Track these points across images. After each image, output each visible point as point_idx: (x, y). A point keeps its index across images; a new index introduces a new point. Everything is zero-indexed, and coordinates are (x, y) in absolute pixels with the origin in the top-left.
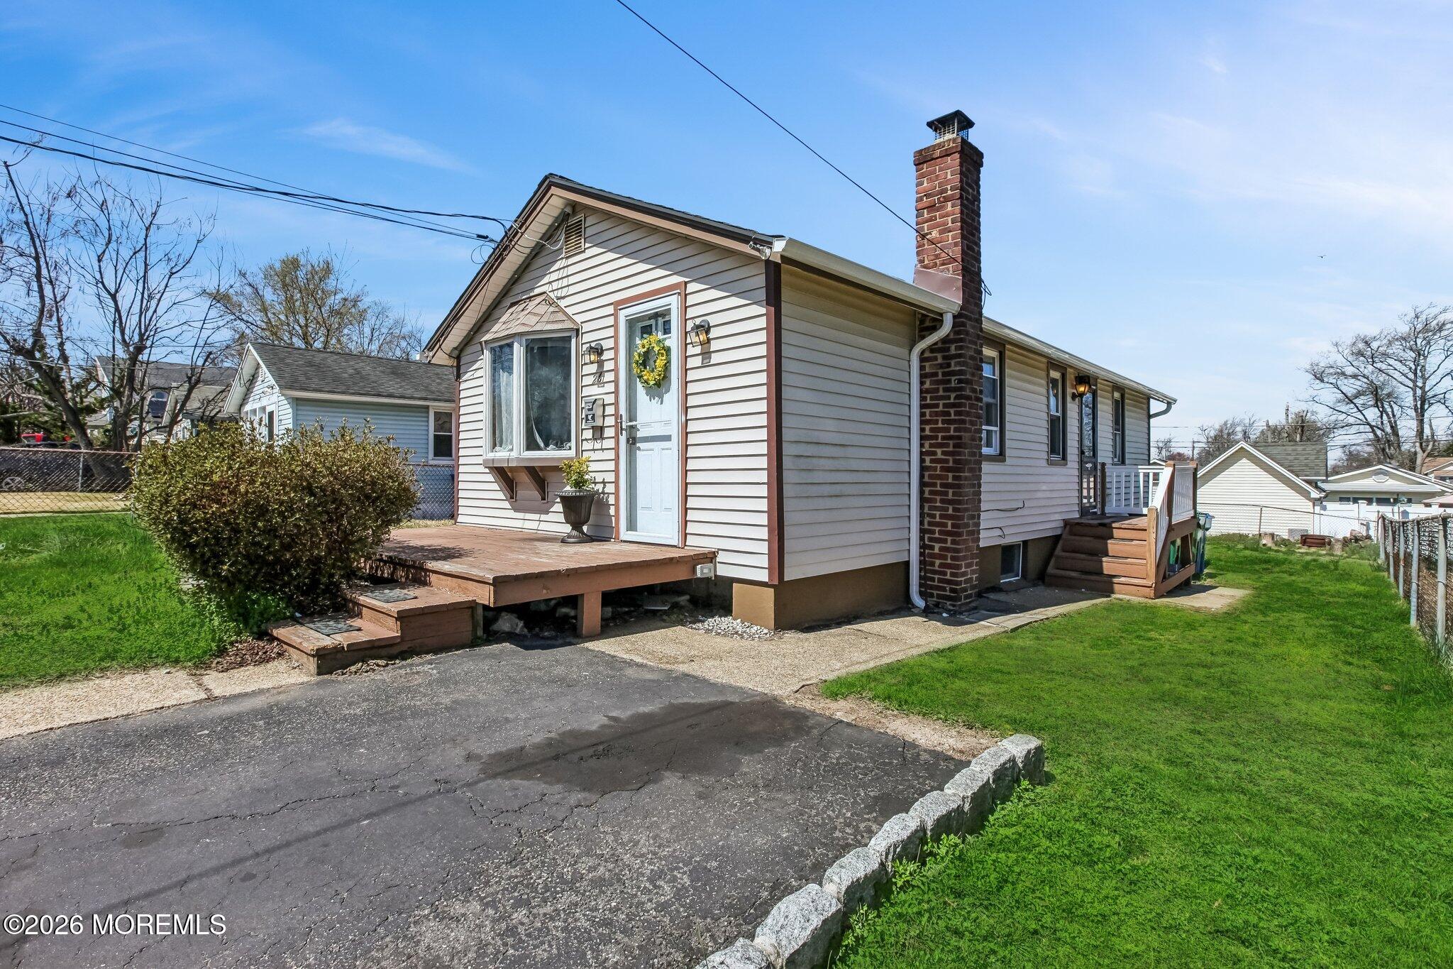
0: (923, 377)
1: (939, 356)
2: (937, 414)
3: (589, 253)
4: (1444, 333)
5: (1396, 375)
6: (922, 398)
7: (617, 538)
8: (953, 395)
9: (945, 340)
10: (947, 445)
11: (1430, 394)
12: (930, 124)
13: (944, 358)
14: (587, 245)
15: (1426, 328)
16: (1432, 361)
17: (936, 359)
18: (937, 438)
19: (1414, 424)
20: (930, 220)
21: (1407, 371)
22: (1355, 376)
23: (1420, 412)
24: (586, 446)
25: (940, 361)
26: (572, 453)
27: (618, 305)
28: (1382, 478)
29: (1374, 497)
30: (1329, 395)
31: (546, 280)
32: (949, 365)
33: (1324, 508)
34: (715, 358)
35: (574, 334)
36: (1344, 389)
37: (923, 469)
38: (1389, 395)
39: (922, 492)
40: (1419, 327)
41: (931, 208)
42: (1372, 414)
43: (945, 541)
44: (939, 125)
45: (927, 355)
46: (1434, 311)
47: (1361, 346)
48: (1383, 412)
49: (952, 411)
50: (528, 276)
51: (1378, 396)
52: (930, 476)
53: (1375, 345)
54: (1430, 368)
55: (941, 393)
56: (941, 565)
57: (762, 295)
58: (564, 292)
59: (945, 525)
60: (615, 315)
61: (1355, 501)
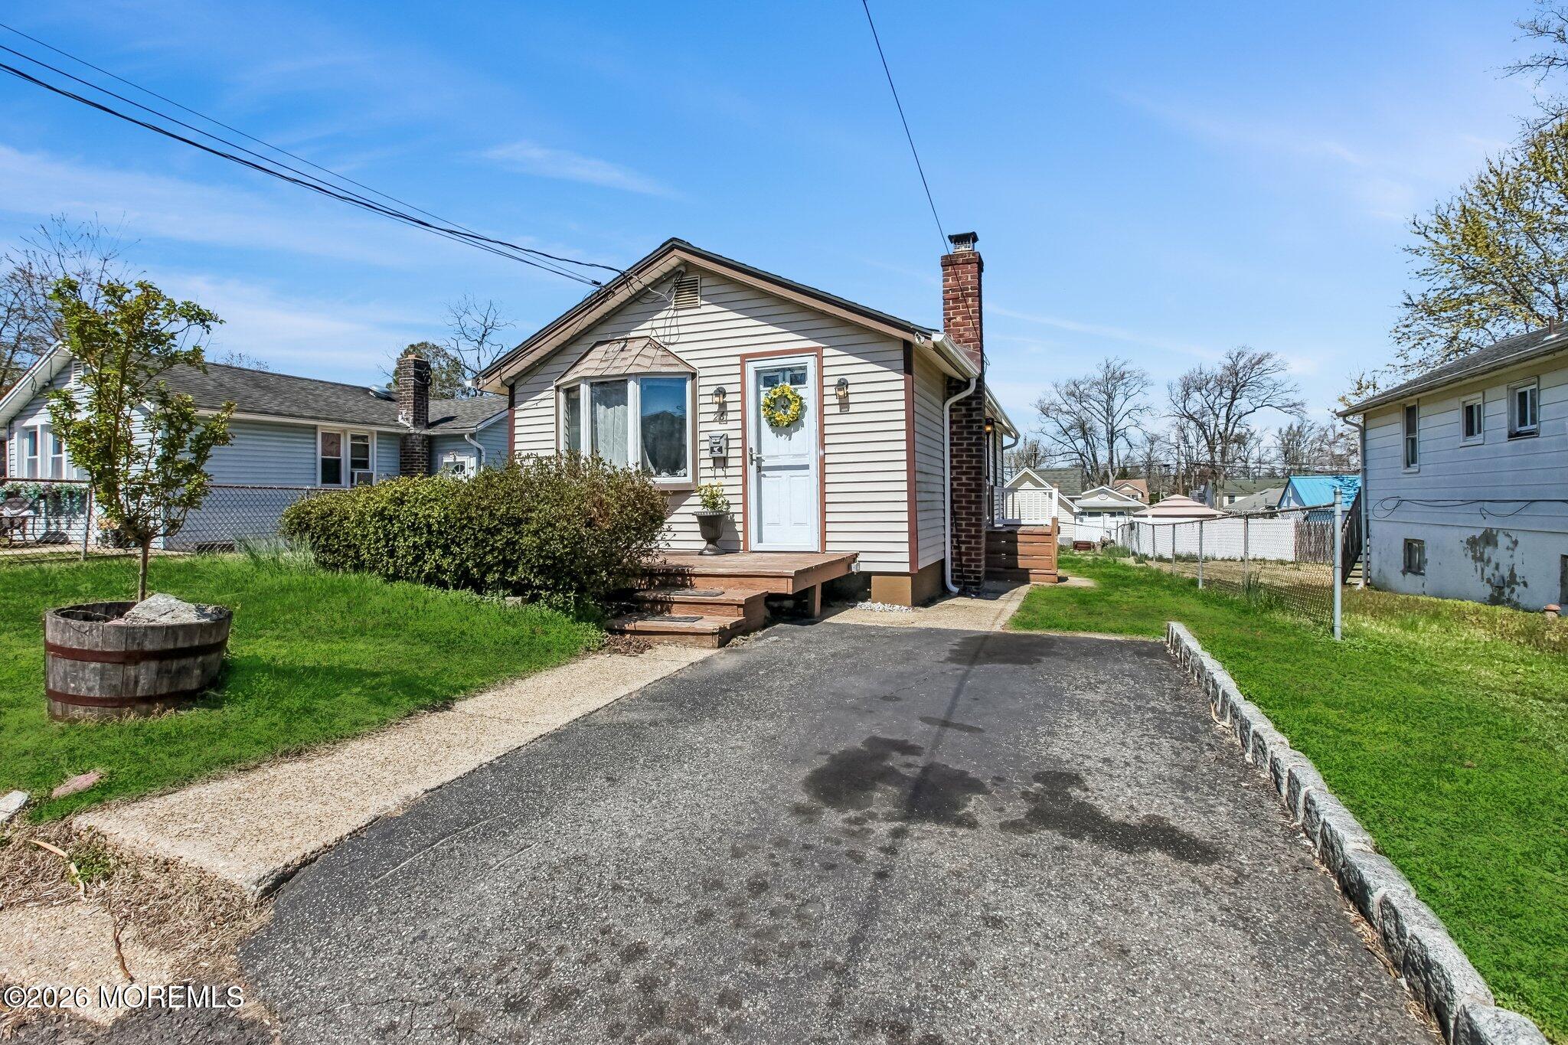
0: (952, 422)
1: (963, 408)
2: (962, 450)
3: (704, 309)
4: (1125, 381)
5: (1095, 412)
6: (951, 439)
7: (746, 549)
8: (974, 437)
9: (968, 398)
10: (970, 473)
11: (1116, 429)
12: (950, 237)
13: (967, 410)
14: (703, 302)
15: (1113, 377)
16: (1117, 403)
17: (961, 410)
18: (962, 467)
19: (1107, 453)
20: (955, 308)
21: (1101, 409)
22: (1068, 413)
23: (1111, 442)
24: (703, 473)
25: (964, 412)
26: (689, 479)
27: (744, 358)
28: (1104, 496)
29: (1117, 511)
30: (1051, 428)
31: (647, 325)
32: (971, 416)
33: (1082, 520)
34: (852, 408)
35: (690, 377)
36: (1062, 422)
37: (952, 490)
38: (1090, 429)
39: (952, 507)
40: (1109, 375)
41: (955, 299)
42: (1080, 443)
43: (970, 543)
44: (957, 239)
45: (954, 407)
46: (1118, 363)
47: (1072, 387)
48: (1087, 443)
49: (974, 448)
50: (619, 319)
51: (1085, 431)
52: (957, 496)
53: (1081, 388)
54: (1116, 409)
55: (965, 435)
56: (967, 560)
57: (901, 365)
58: (673, 339)
59: (970, 531)
60: (742, 365)
61: (1098, 514)
